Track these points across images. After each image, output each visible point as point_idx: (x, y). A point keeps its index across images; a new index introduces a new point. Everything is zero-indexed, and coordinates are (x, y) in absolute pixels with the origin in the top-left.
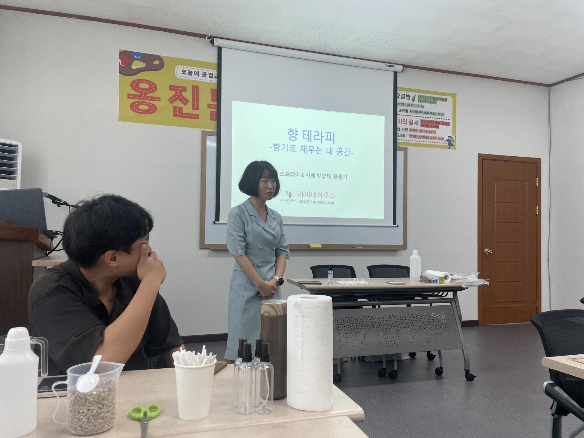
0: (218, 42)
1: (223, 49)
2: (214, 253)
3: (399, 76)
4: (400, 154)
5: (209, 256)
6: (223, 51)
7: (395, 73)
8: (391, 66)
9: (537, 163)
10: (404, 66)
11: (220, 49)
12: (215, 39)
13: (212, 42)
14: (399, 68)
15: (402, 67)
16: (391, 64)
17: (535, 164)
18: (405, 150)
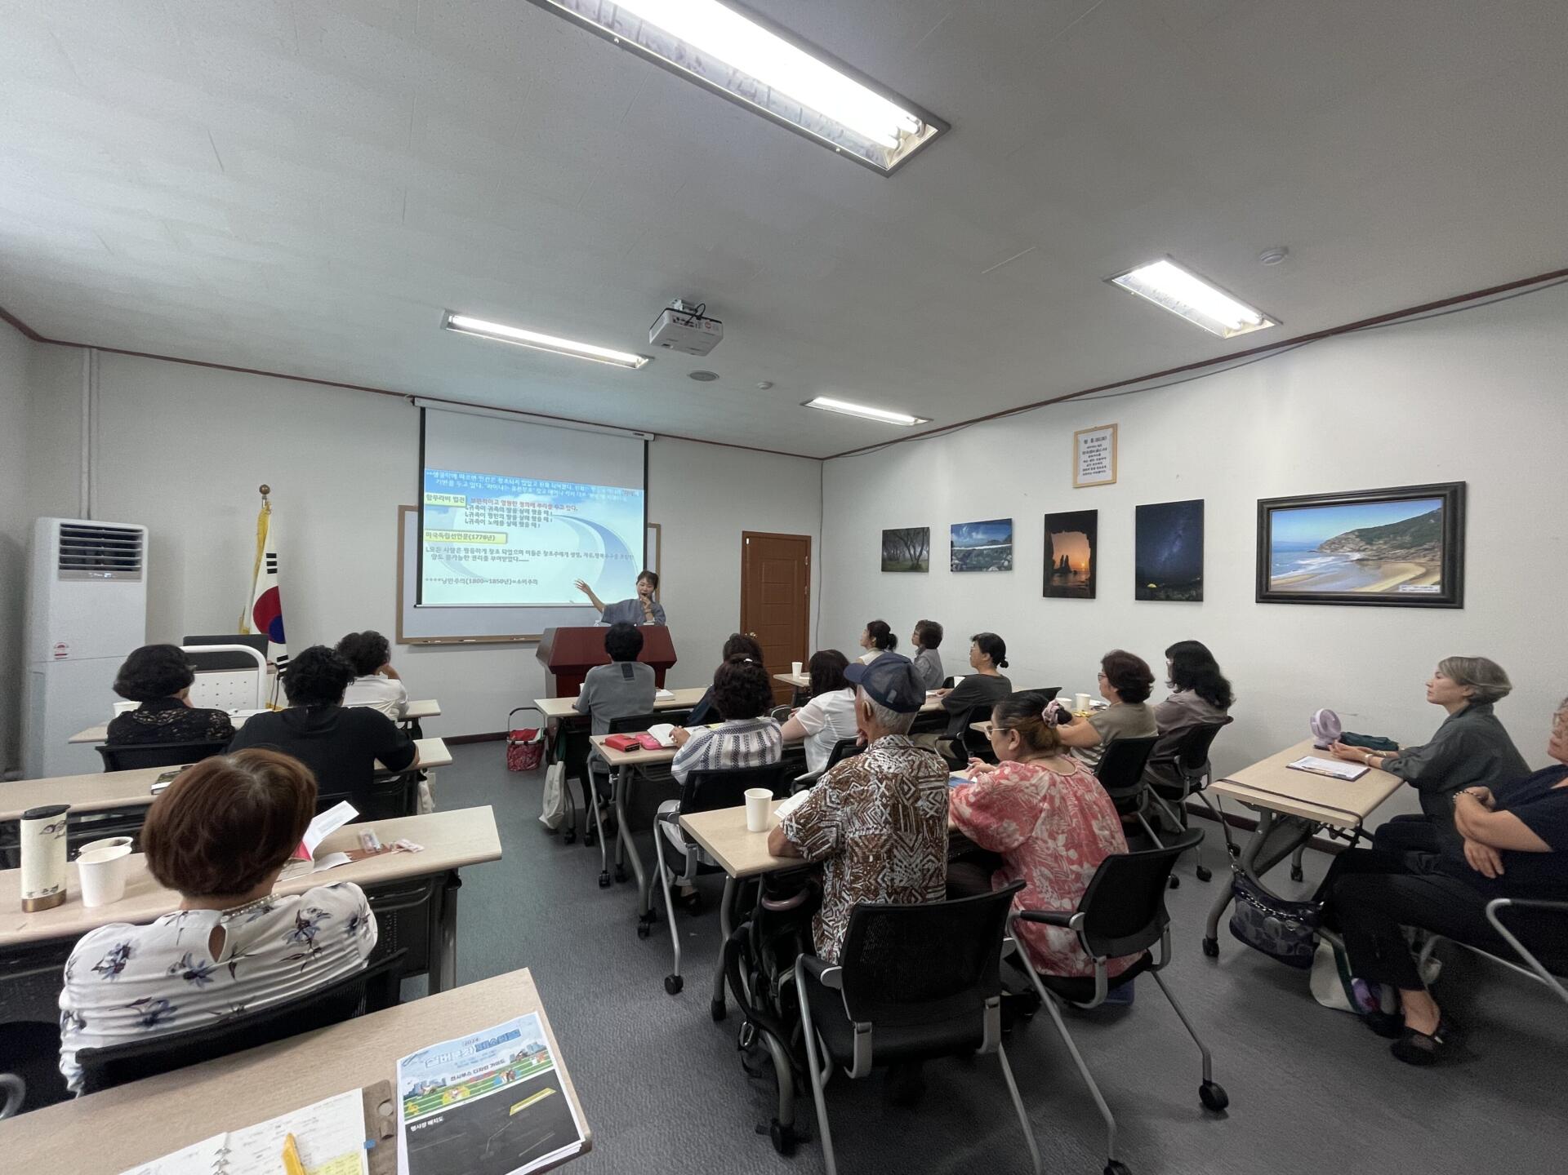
0: (420, 403)
1: (427, 411)
2: (417, 649)
3: (651, 445)
4: (652, 532)
5: (410, 652)
6: (427, 412)
7: (646, 442)
8: (639, 435)
9: (806, 541)
10: (655, 434)
11: (423, 410)
12: (416, 399)
13: (413, 402)
14: (650, 437)
15: (653, 435)
16: (639, 432)
17: (804, 543)
18: (658, 527)
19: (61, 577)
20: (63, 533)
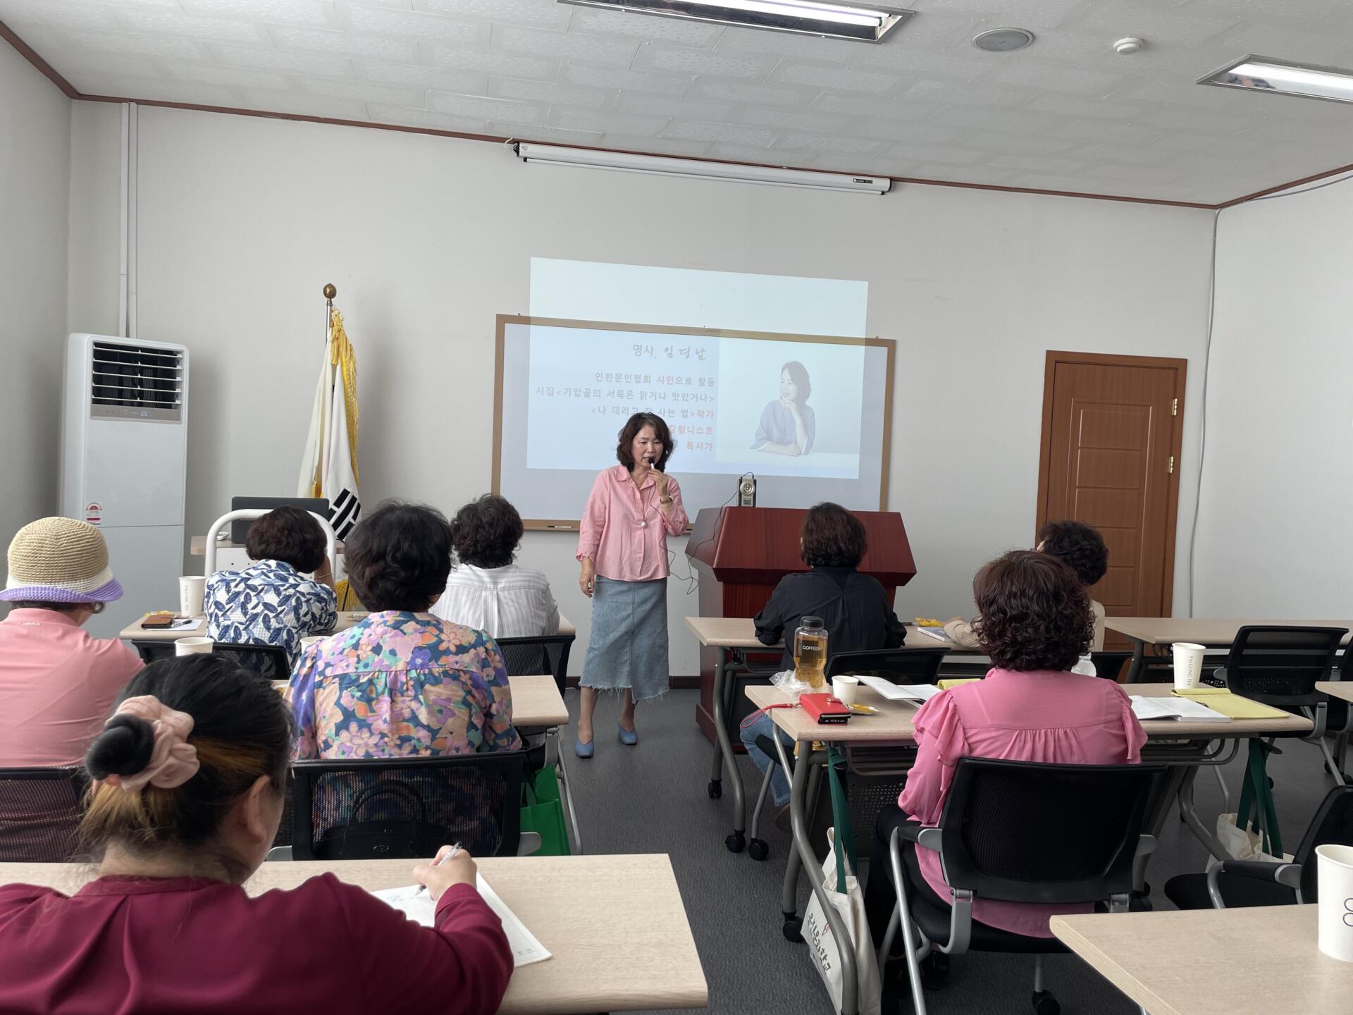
0: (525, 149)
8: (865, 181)
9: (1177, 369)
10: (892, 179)
12: (521, 145)
13: (517, 151)
14: (882, 185)
15: (889, 181)
16: (864, 177)
17: (1173, 370)
18: (891, 346)
19: (94, 414)
20: (97, 354)
